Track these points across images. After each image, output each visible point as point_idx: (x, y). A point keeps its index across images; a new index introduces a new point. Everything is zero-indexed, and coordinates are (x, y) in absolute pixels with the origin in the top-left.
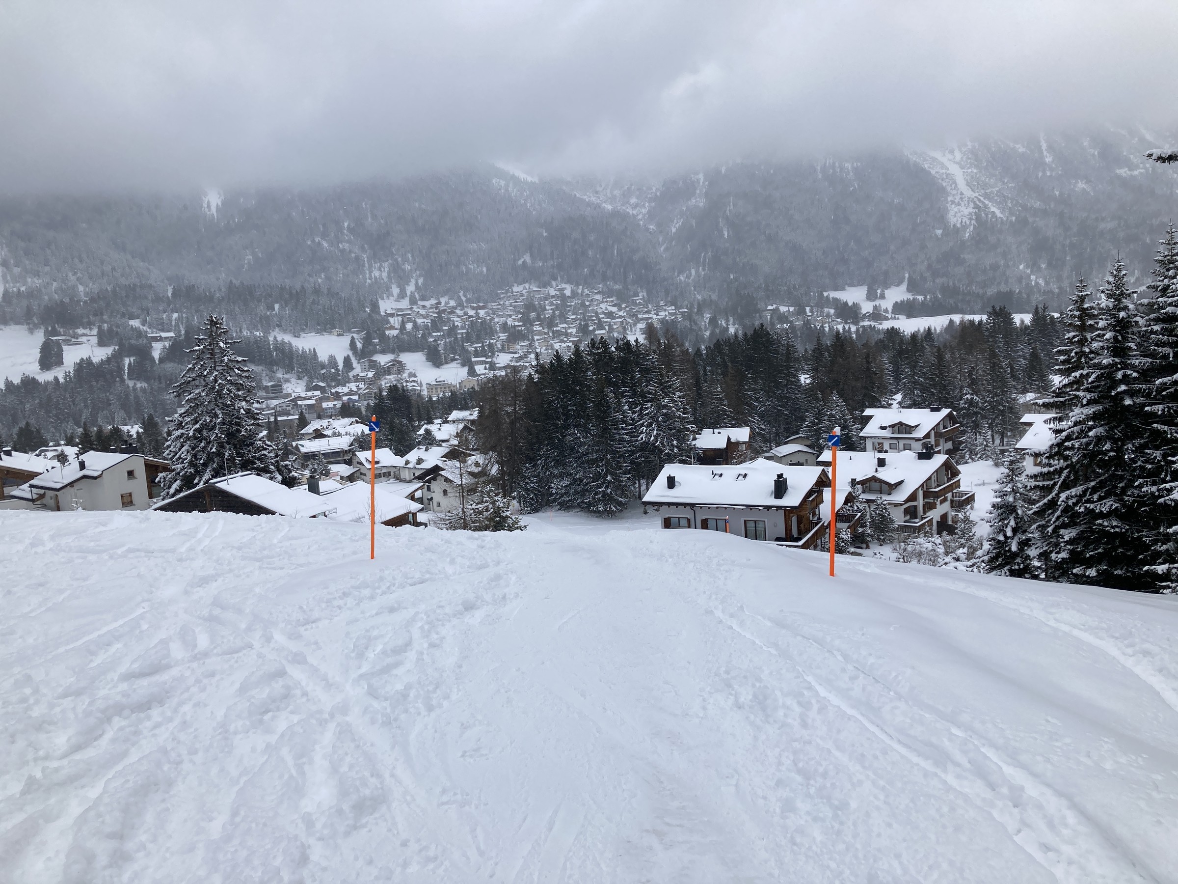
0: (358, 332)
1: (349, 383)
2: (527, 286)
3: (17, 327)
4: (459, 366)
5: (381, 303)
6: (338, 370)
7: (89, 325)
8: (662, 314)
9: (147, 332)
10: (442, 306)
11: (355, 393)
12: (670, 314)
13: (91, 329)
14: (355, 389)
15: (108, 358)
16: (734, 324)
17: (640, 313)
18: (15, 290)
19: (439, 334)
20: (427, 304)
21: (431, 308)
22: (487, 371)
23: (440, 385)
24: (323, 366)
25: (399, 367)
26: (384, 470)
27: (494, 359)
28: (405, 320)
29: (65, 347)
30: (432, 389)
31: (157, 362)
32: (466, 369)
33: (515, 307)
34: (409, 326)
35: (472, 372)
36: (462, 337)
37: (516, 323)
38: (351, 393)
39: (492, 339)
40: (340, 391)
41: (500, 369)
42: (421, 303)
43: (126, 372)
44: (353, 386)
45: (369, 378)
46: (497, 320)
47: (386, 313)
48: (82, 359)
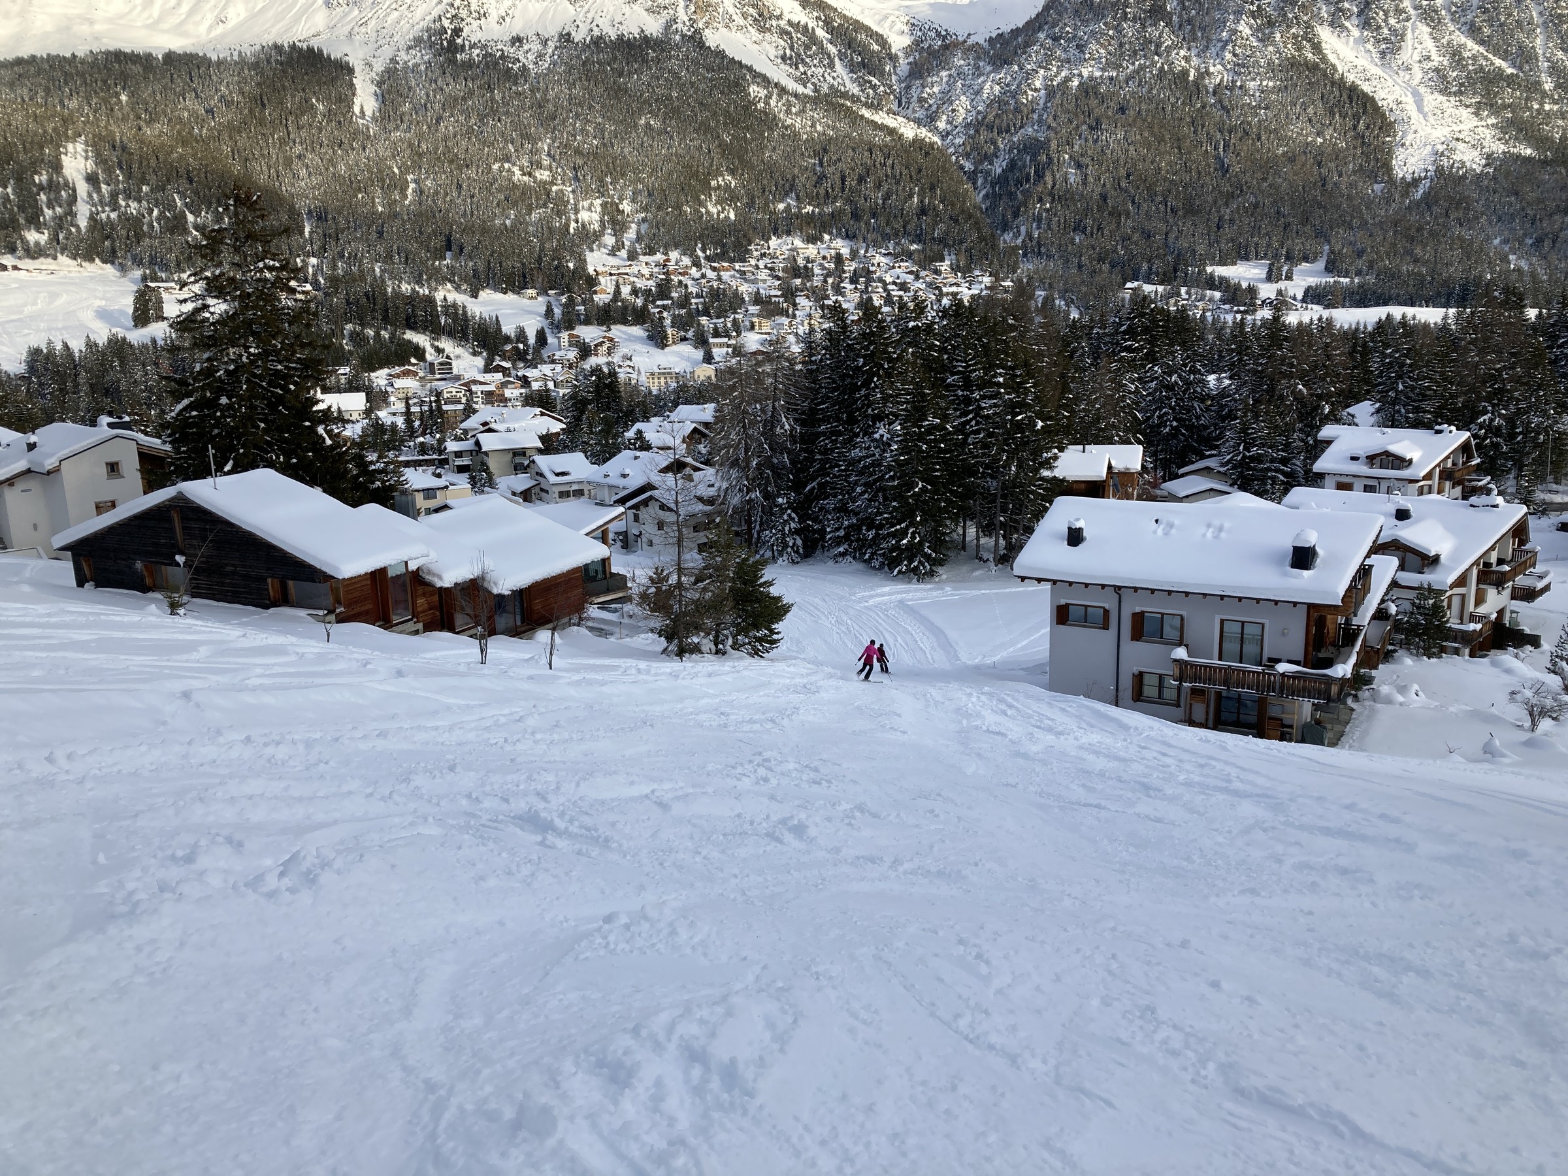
0: (557, 295)
1: (541, 365)
2: (789, 240)
4: (690, 347)
5: (588, 255)
6: (527, 346)
8: (976, 288)
10: (672, 266)
11: (550, 379)
12: (988, 288)
14: (550, 374)
16: (1078, 307)
18: (103, 216)
19: (665, 303)
20: (652, 260)
21: (656, 266)
22: (729, 357)
23: (665, 373)
24: (507, 339)
25: (610, 345)
26: (575, 487)
27: (740, 341)
28: (621, 281)
29: (164, 296)
30: (653, 378)
32: (700, 353)
33: (772, 269)
34: (626, 290)
35: (708, 358)
36: (698, 307)
37: (773, 293)
38: (544, 378)
39: (738, 314)
40: (529, 374)
41: (747, 355)
42: (643, 259)
44: (546, 369)
45: (569, 360)
46: (745, 287)
47: (595, 271)
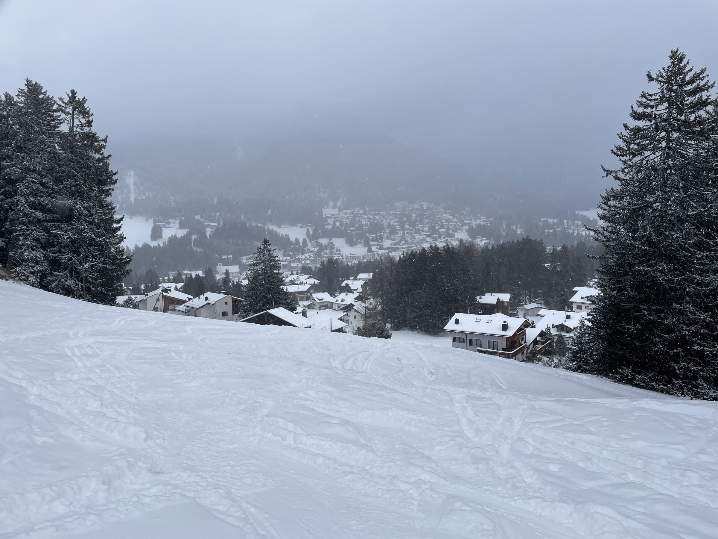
0: (311, 226)
1: (305, 253)
2: (402, 203)
3: (141, 217)
4: (363, 246)
5: (323, 210)
6: (299, 246)
7: (175, 218)
8: (478, 221)
9: (203, 222)
10: (356, 213)
11: (309, 259)
12: (484, 221)
13: (176, 220)
14: (308, 257)
15: (184, 235)
16: (520, 228)
17: (466, 220)
18: (140, 198)
19: (353, 228)
20: (348, 211)
21: (349, 214)
22: (378, 250)
23: (353, 257)
24: (292, 243)
25: (331, 246)
26: (325, 304)
27: (382, 243)
28: (336, 220)
29: (163, 229)
30: (348, 259)
31: (208, 238)
32: (367, 248)
33: (395, 214)
34: (338, 224)
35: (370, 250)
36: (366, 230)
37: (395, 224)
38: (306, 259)
39: (382, 232)
40: (300, 258)
41: (385, 249)
42: (344, 211)
43: (193, 243)
44: (307, 255)
45: (315, 251)
46: (385, 221)
47: (326, 216)
48: (172, 235)
